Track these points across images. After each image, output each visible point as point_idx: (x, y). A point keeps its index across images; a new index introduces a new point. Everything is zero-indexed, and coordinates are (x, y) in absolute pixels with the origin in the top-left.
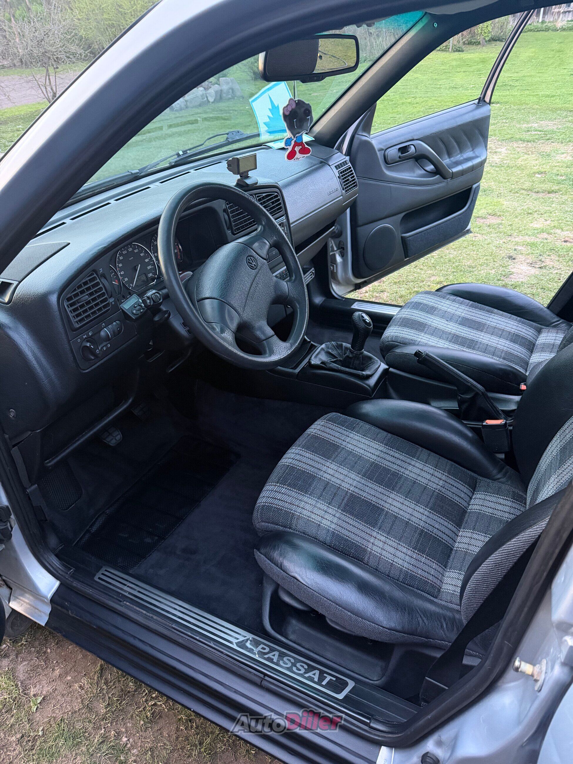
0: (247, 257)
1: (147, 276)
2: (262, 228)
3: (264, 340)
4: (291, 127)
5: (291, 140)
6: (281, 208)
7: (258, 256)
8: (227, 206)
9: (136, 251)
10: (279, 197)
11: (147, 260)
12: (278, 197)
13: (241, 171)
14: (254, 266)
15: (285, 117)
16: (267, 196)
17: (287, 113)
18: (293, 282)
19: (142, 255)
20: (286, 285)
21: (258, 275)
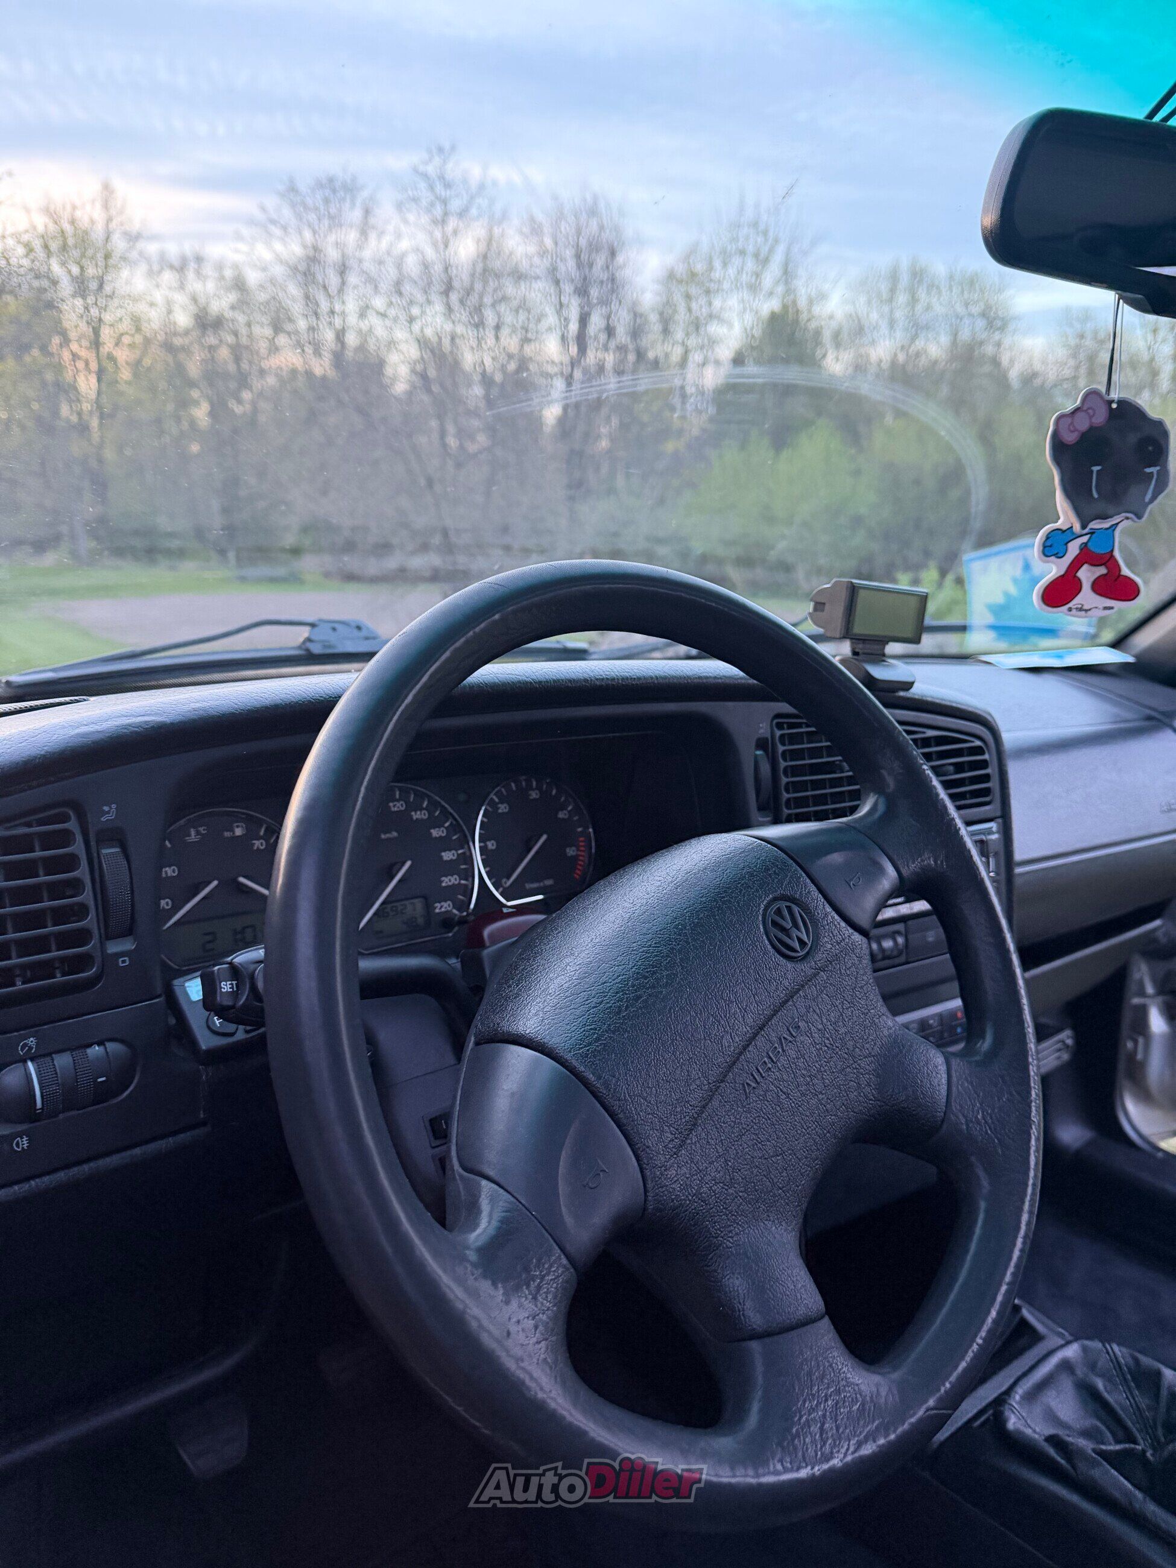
0: (775, 899)
1: (428, 907)
2: (881, 808)
3: (756, 1336)
4: (1075, 490)
5: (1068, 534)
6: (987, 792)
7: (829, 909)
8: (778, 733)
9: (417, 815)
10: (986, 757)
11: (447, 856)
12: (983, 753)
13: (858, 629)
14: (797, 946)
15: (1060, 448)
16: (940, 741)
17: (1070, 438)
18: (978, 1064)
19: (435, 833)
20: (943, 1068)
21: (811, 990)
